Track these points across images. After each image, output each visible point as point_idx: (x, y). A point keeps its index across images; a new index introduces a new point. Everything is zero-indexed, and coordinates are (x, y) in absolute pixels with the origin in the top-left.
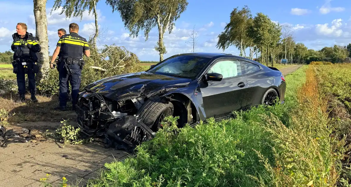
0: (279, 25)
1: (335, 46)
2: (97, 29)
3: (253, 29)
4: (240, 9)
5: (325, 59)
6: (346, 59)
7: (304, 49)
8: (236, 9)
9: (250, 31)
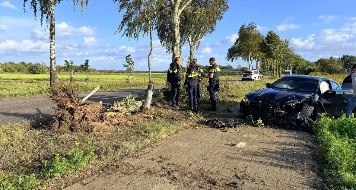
0: (286, 40)
1: (331, 58)
2: (151, 49)
3: (266, 46)
4: (247, 25)
5: (322, 70)
6: (342, 70)
7: (302, 60)
8: (243, 25)
9: (264, 47)
